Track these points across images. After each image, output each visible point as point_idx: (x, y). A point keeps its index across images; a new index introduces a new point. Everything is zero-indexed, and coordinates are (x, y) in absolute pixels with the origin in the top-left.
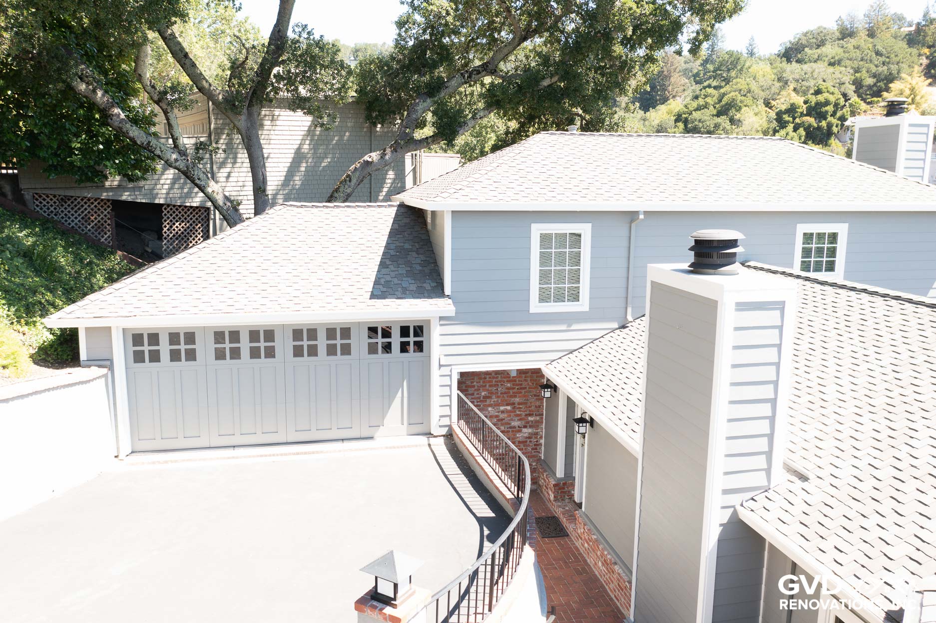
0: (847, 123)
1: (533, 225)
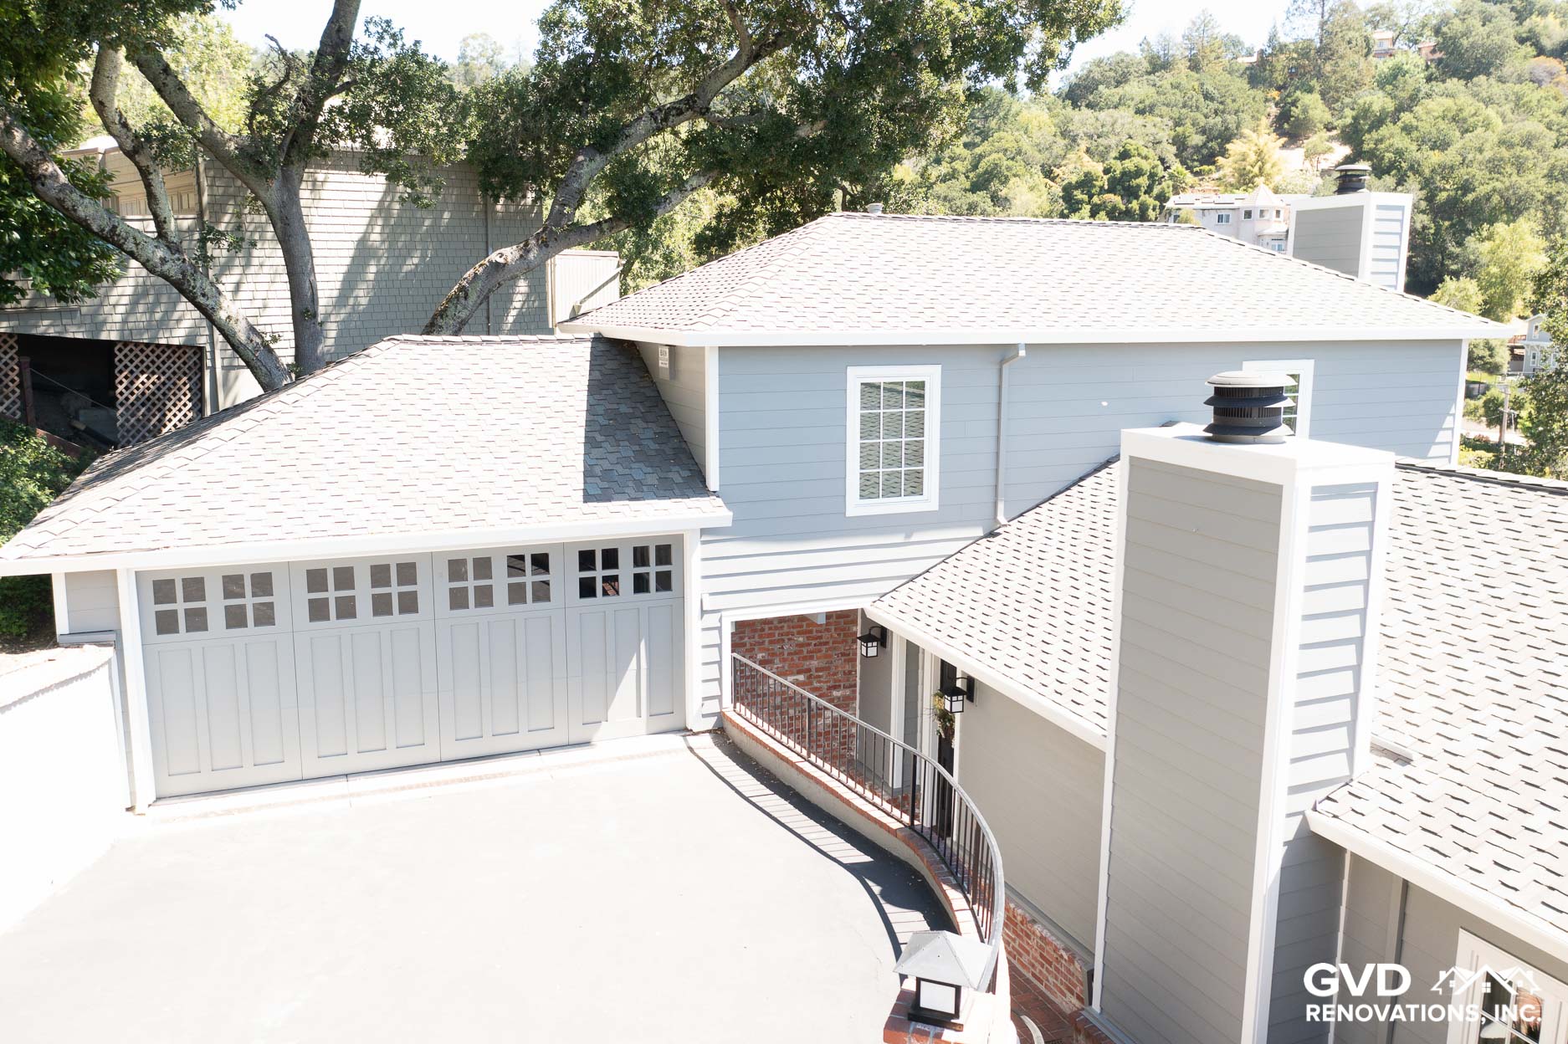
0: (1168, 205)
1: (850, 370)
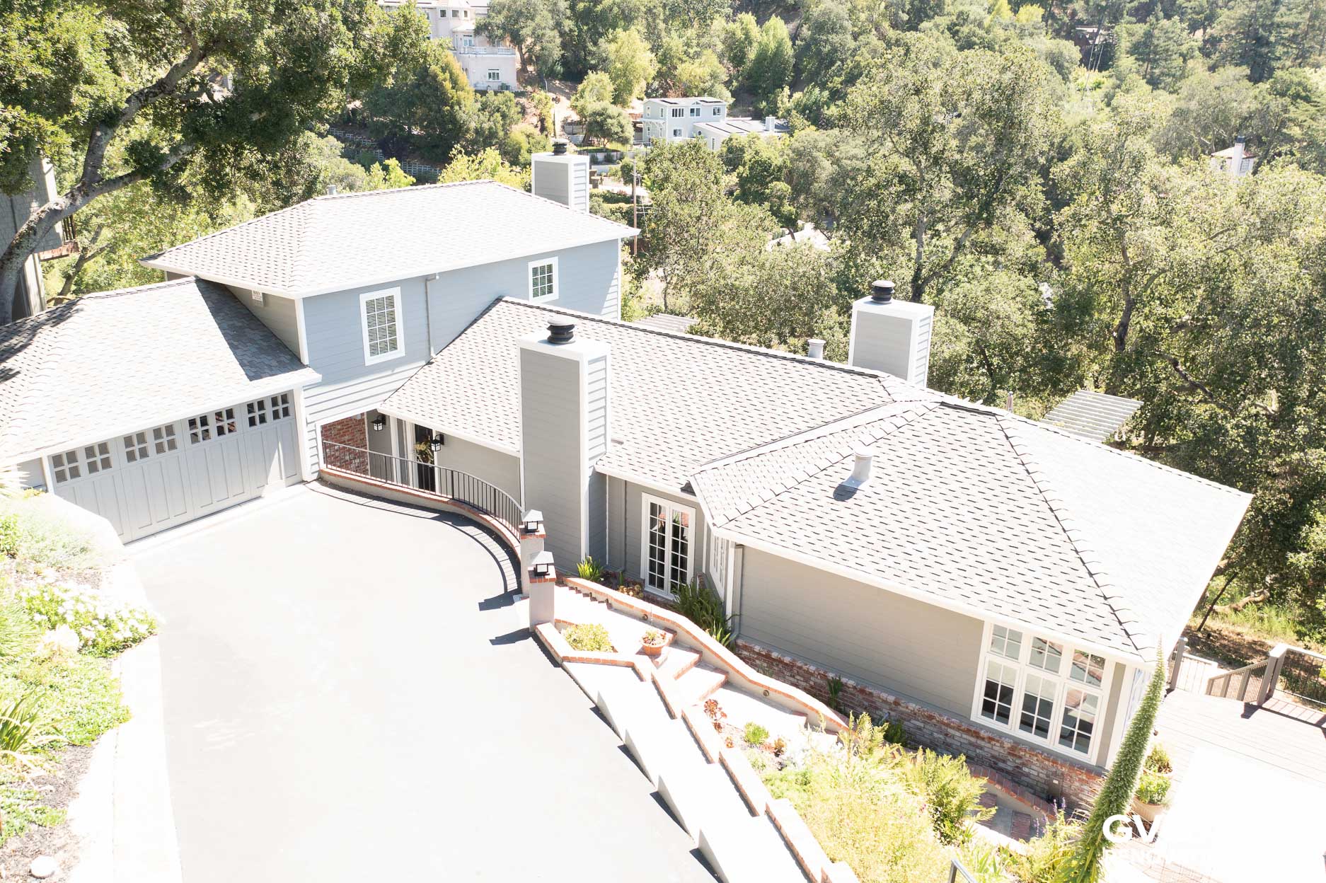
1: (361, 298)
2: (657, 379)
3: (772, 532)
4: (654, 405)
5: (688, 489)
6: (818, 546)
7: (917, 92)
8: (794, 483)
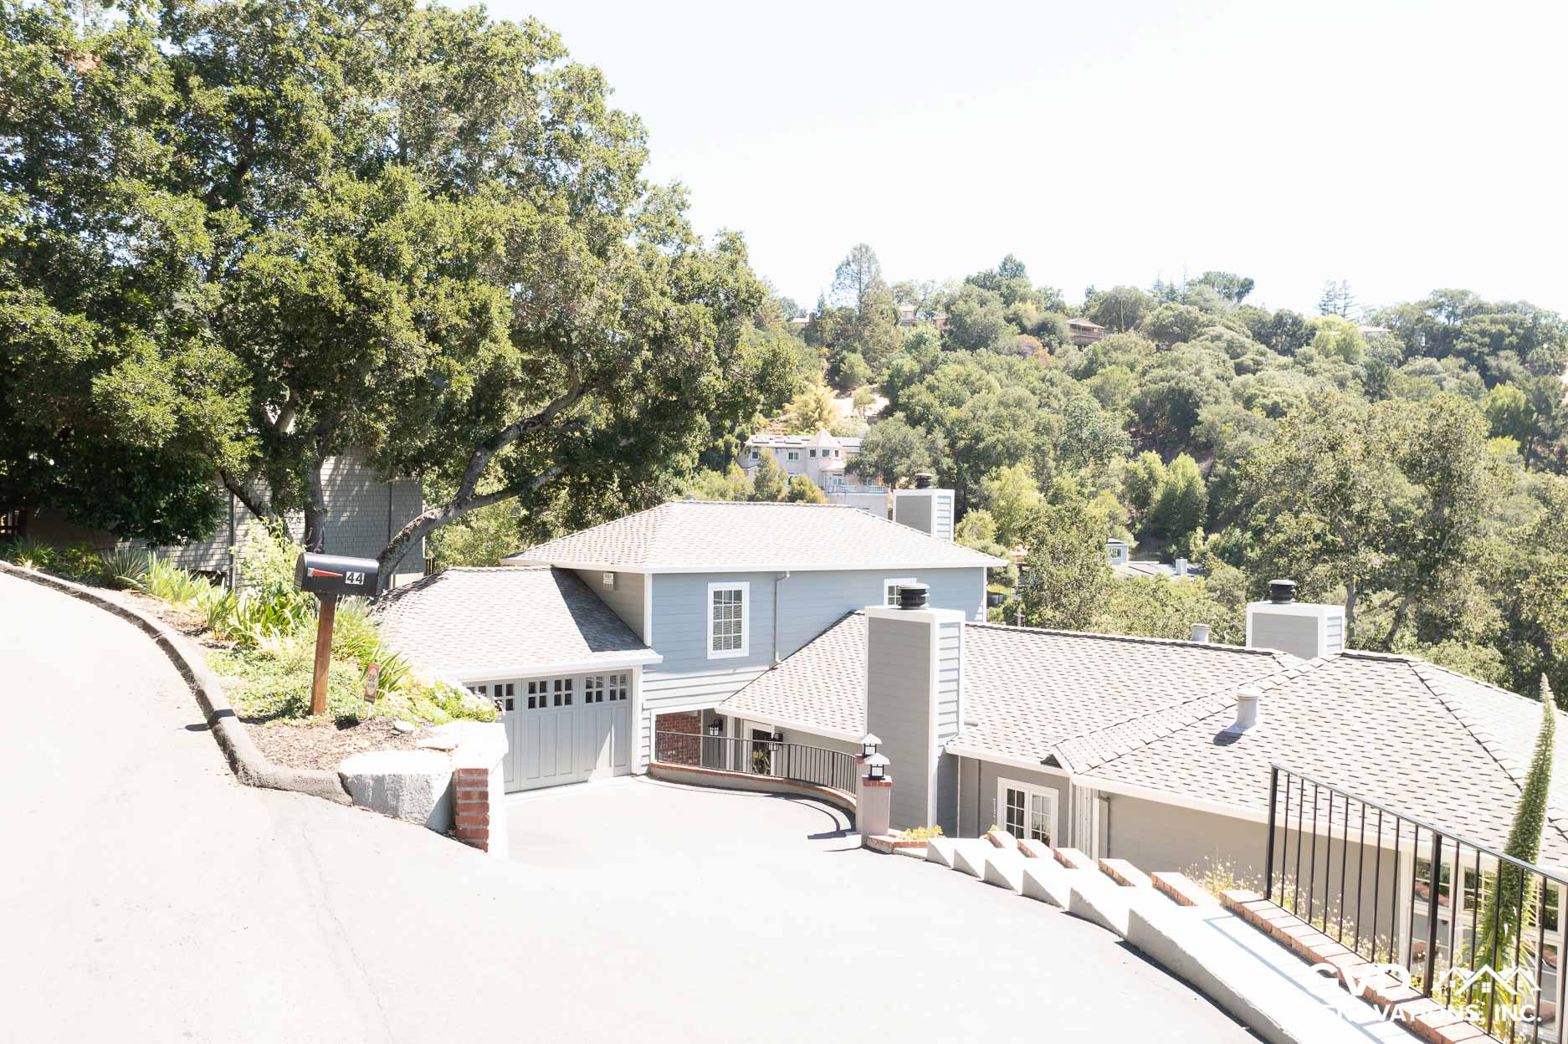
0: (748, 443)
1: (709, 584)
2: (1018, 668)
3: (1141, 776)
4: (1015, 692)
5: (1052, 761)
6: (1194, 786)
7: (1332, 448)
8: (1168, 733)
